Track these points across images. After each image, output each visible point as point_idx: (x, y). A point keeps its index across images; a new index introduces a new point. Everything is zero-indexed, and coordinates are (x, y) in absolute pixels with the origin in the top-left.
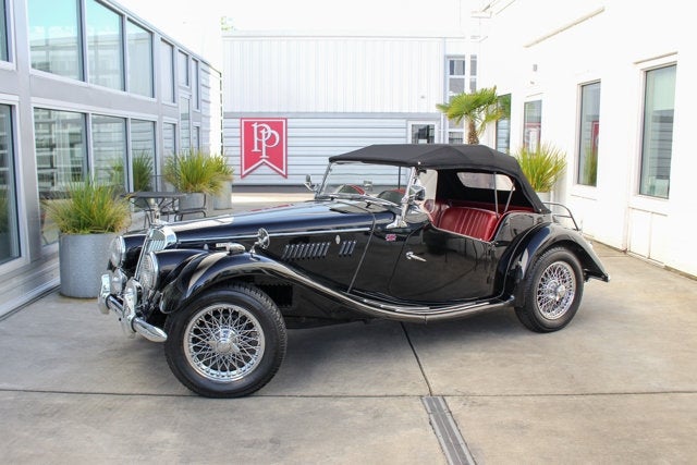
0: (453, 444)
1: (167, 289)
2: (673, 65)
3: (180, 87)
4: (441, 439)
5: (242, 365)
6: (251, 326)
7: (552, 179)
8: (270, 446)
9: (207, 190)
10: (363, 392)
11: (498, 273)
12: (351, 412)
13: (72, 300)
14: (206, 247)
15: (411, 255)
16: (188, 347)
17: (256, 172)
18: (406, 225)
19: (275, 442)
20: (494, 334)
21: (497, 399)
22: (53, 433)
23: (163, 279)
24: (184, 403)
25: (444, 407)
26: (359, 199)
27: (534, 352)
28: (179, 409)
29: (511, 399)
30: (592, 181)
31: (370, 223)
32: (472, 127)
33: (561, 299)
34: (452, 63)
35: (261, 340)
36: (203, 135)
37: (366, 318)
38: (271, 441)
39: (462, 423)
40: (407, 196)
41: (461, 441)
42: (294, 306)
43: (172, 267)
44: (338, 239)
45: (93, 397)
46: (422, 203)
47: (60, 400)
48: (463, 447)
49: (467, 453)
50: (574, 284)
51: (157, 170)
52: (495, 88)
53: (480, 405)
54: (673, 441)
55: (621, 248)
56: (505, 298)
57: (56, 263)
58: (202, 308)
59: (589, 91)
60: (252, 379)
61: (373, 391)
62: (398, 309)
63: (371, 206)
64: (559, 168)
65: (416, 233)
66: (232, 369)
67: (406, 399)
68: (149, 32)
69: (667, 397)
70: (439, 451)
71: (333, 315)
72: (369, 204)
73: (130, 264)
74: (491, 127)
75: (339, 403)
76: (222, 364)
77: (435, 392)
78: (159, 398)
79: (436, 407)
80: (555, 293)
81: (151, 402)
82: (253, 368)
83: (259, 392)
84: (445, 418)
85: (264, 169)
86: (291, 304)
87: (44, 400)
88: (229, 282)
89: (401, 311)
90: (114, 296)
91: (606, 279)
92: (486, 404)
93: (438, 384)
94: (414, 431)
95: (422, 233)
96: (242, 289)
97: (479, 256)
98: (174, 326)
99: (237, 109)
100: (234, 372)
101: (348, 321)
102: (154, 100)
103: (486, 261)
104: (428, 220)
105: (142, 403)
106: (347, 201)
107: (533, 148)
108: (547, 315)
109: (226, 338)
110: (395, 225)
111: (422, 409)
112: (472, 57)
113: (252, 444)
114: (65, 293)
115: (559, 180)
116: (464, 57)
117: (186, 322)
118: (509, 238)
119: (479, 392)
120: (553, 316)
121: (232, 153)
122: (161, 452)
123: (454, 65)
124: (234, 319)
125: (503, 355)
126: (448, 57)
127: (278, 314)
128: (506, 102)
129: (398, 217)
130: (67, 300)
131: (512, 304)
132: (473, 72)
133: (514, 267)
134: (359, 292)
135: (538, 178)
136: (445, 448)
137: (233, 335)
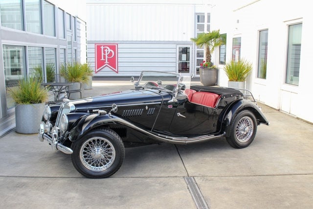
0: (198, 197)
1: (72, 131)
2: (301, 24)
3: (67, 31)
4: (193, 195)
5: (105, 164)
6: (109, 147)
7: (245, 75)
8: (119, 198)
9: (81, 81)
10: (158, 175)
11: (218, 121)
12: (153, 184)
13: (22, 135)
14: (88, 111)
15: (179, 114)
16: (82, 156)
17: (103, 70)
18: (177, 101)
19: (121, 196)
20: (216, 149)
21: (217, 178)
22: (23, 194)
23: (70, 126)
24: (79, 181)
25: (194, 181)
26: (155, 89)
27: (234, 157)
28: (78, 183)
29: (223, 178)
30: (264, 77)
31: (161, 100)
32: (208, 49)
33: (247, 133)
34: (198, 17)
35: (114, 152)
36: (78, 53)
37: (159, 142)
38: (119, 196)
39: (202, 188)
40: (177, 88)
41: (201, 196)
42: (127, 137)
43: (74, 120)
44: (147, 108)
45: (39, 179)
46: (184, 91)
47: (24, 180)
48: (202, 198)
49: (204, 201)
50: (253, 126)
51: (57, 71)
52: (219, 31)
53: (210, 180)
54: (292, 195)
55: (277, 108)
56: (222, 133)
57: (13, 117)
58: (88, 139)
59: (263, 34)
60: (109, 170)
61: (162, 175)
62: (174, 138)
63: (162, 92)
64: (249, 70)
65: (182, 104)
66: (101, 165)
67: (178, 178)
68: (53, 5)
69: (291, 176)
70: (192, 200)
71: (145, 141)
72: (160, 91)
73: (53, 119)
74: (217, 49)
75: (148, 180)
76: (97, 163)
77: (190, 175)
78: (68, 179)
79: (190, 181)
80: (244, 130)
81: (65, 181)
82: (110, 165)
83: (112, 176)
84: (194, 186)
85: (107, 69)
86: (126, 136)
87: (17, 180)
88: (100, 127)
89: (175, 139)
90: (46, 134)
91: (267, 124)
92: (212, 180)
93: (191, 172)
94: (181, 191)
95: (184, 104)
96: (105, 130)
97: (210, 114)
98: (76, 147)
99: (93, 39)
100: (102, 167)
101: (151, 144)
102: (55, 38)
103: (213, 116)
104: (187, 98)
105: (61, 181)
106: (150, 90)
107: (237, 60)
108: (240, 140)
109: (98, 152)
110: (172, 101)
111: (184, 182)
112: (208, 14)
113: (112, 198)
114: (18, 131)
115: (249, 75)
116: (204, 14)
117: (81, 145)
118: (224, 105)
119: (209, 175)
120: (243, 141)
121: (91, 61)
122: (72, 202)
123: (199, 18)
124: (102, 144)
125: (221, 159)
126: (197, 14)
127: (121, 141)
128: (224, 37)
129: (173, 97)
130: (19, 135)
131: (224, 136)
132: (209, 21)
133: (225, 119)
134: (156, 131)
135: (239, 75)
136: (194, 198)
137: (101, 151)
